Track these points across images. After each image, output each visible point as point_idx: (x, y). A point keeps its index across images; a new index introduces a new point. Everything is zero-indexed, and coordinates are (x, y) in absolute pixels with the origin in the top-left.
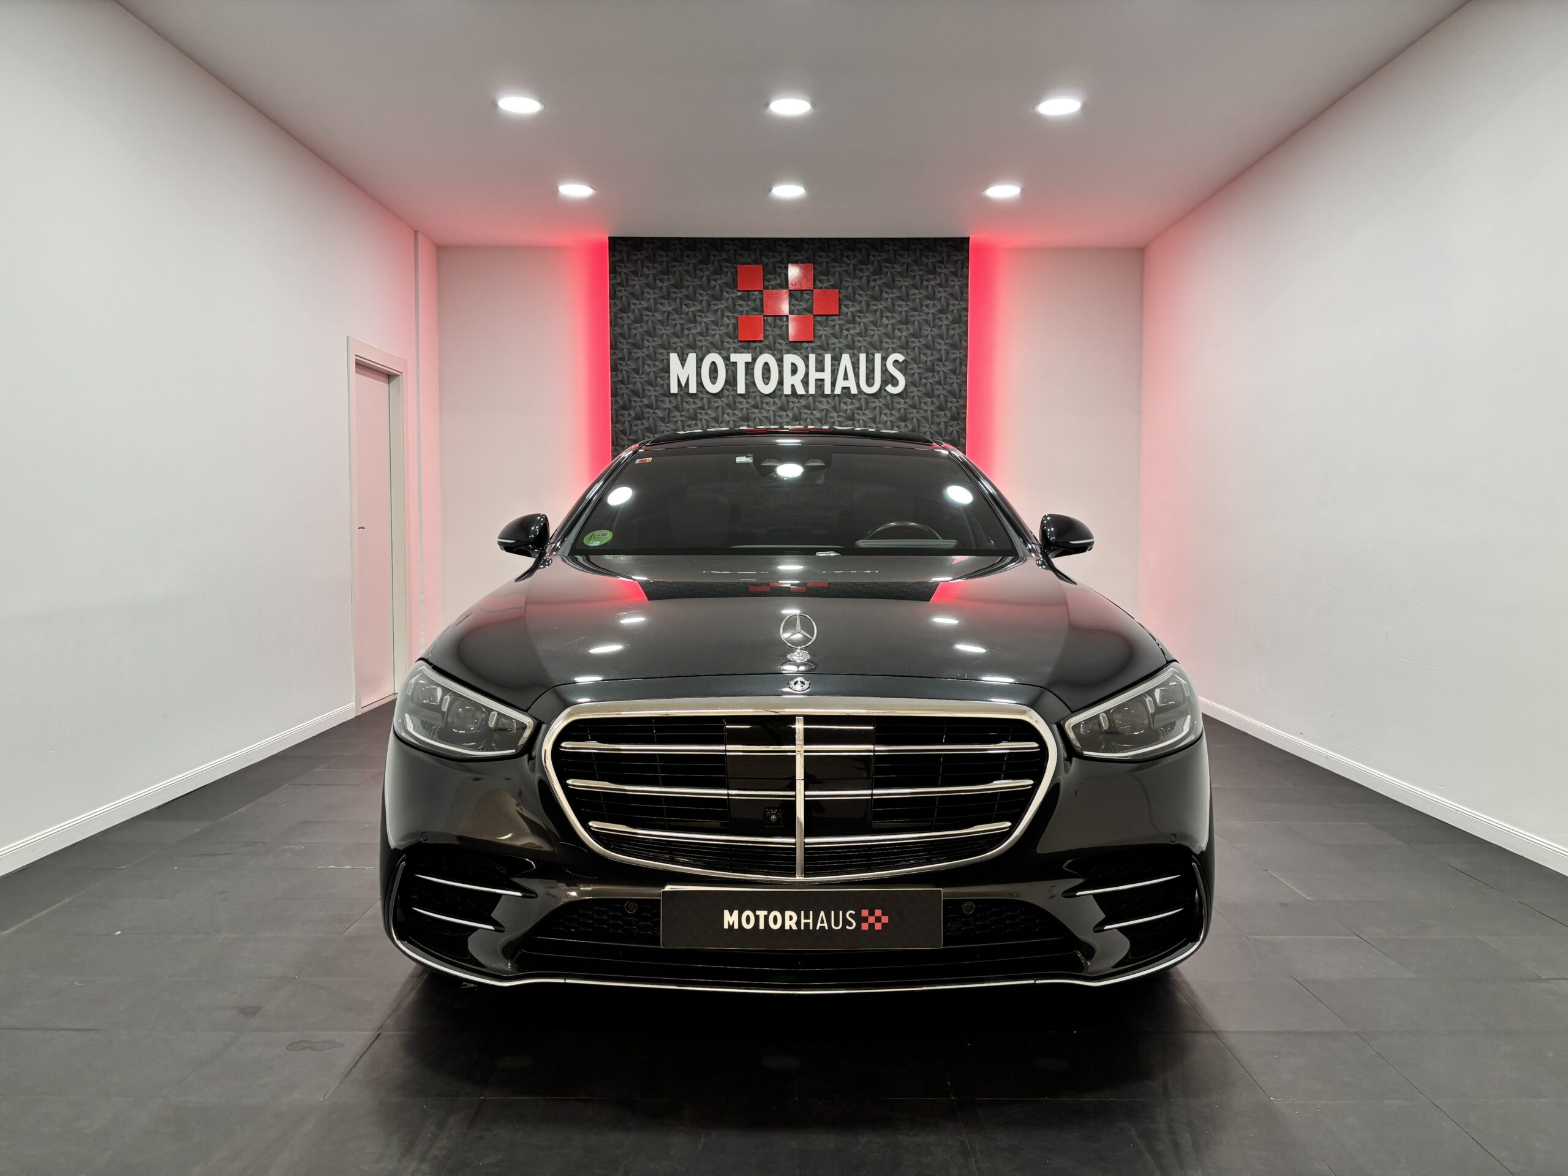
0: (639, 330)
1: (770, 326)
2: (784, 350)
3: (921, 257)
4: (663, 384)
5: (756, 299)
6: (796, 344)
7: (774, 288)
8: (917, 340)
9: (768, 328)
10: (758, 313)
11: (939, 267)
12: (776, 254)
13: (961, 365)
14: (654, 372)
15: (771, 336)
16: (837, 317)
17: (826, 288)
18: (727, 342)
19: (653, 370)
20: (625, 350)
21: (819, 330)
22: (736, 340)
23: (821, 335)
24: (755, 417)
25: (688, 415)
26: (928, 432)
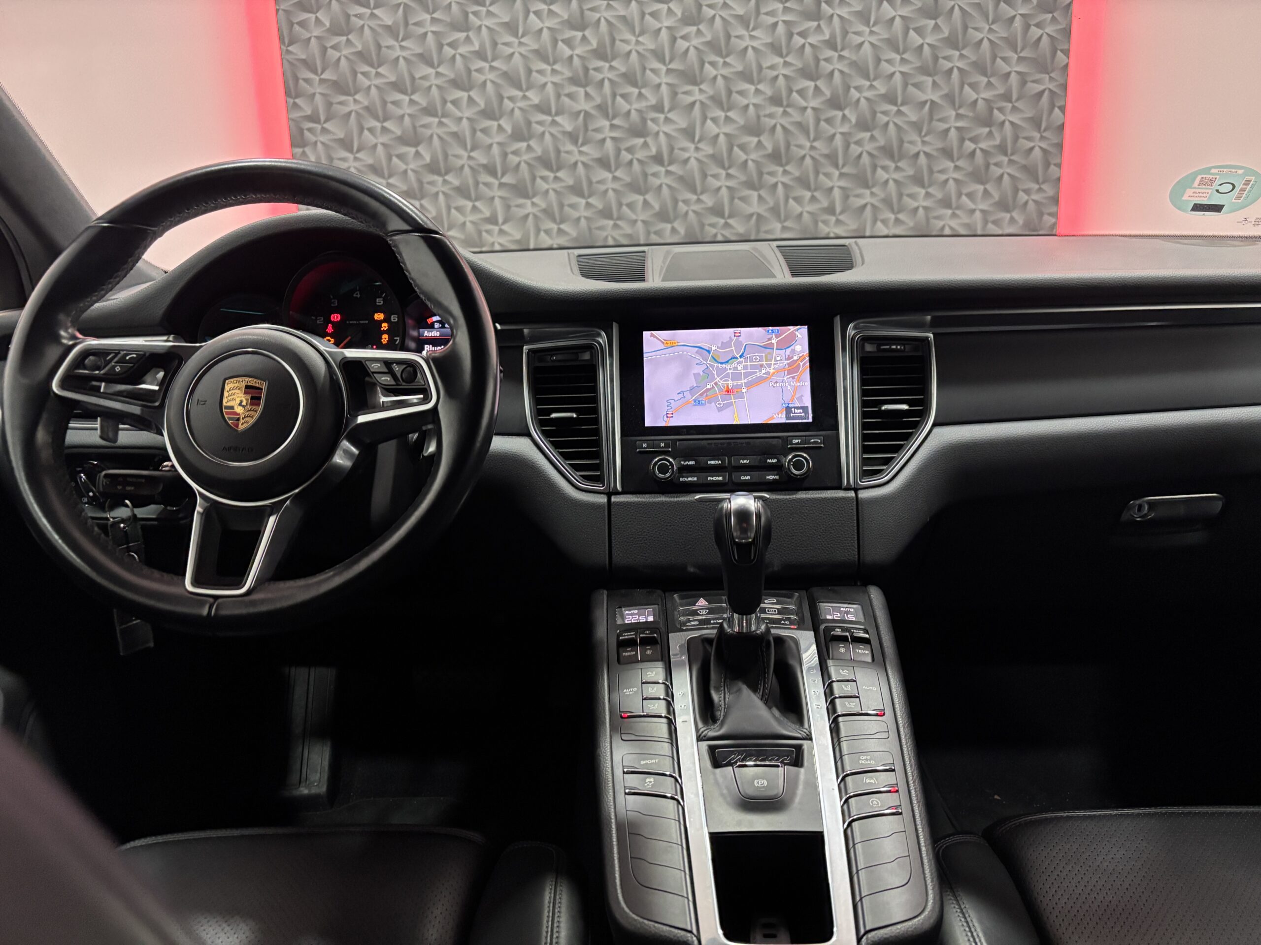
24: (599, 20)
25: (448, 20)
26: (985, 40)
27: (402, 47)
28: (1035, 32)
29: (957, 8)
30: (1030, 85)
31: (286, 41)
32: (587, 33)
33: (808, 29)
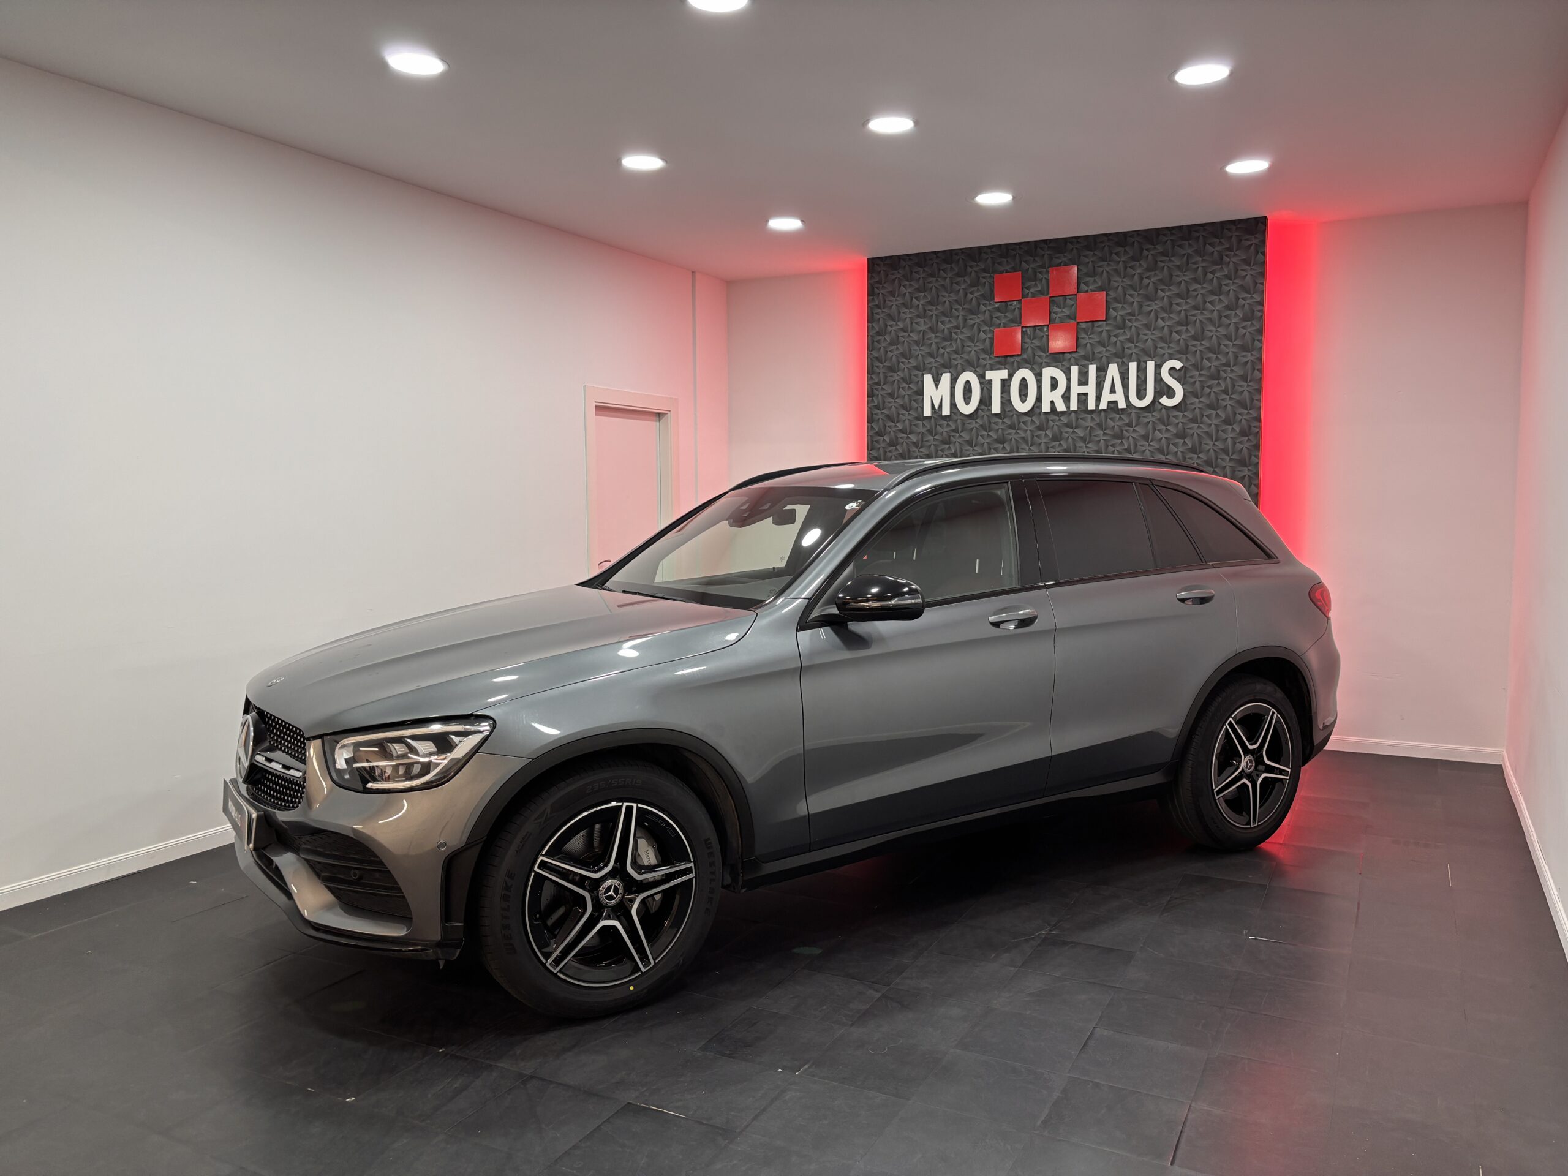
0: (894, 352)
1: (1030, 339)
2: (1044, 364)
3: (1204, 246)
4: (917, 407)
5: (1015, 309)
6: (1057, 356)
7: (1034, 295)
8: (1199, 343)
9: (1027, 340)
10: (1016, 325)
11: (1226, 256)
12: (1036, 258)
13: (1254, 369)
14: (908, 395)
15: (1029, 348)
16: (1105, 322)
17: (1092, 291)
18: (983, 359)
19: (909, 392)
20: (881, 374)
21: (1082, 338)
22: (991, 356)
23: (1087, 343)
24: (1012, 438)
25: (941, 439)
26: (1212, 450)
27: (919, 451)
28: (1239, 446)
29: (1195, 433)
30: (1237, 472)
31: (870, 447)
32: (1005, 445)
33: (1117, 443)
